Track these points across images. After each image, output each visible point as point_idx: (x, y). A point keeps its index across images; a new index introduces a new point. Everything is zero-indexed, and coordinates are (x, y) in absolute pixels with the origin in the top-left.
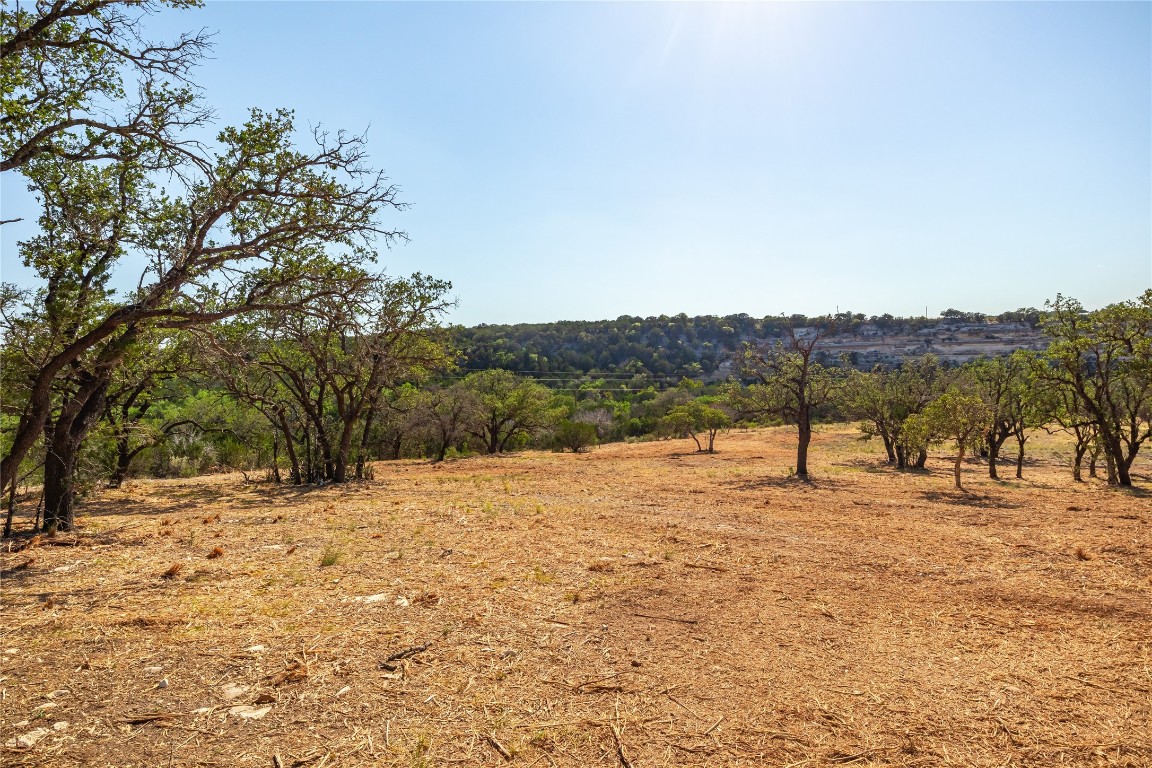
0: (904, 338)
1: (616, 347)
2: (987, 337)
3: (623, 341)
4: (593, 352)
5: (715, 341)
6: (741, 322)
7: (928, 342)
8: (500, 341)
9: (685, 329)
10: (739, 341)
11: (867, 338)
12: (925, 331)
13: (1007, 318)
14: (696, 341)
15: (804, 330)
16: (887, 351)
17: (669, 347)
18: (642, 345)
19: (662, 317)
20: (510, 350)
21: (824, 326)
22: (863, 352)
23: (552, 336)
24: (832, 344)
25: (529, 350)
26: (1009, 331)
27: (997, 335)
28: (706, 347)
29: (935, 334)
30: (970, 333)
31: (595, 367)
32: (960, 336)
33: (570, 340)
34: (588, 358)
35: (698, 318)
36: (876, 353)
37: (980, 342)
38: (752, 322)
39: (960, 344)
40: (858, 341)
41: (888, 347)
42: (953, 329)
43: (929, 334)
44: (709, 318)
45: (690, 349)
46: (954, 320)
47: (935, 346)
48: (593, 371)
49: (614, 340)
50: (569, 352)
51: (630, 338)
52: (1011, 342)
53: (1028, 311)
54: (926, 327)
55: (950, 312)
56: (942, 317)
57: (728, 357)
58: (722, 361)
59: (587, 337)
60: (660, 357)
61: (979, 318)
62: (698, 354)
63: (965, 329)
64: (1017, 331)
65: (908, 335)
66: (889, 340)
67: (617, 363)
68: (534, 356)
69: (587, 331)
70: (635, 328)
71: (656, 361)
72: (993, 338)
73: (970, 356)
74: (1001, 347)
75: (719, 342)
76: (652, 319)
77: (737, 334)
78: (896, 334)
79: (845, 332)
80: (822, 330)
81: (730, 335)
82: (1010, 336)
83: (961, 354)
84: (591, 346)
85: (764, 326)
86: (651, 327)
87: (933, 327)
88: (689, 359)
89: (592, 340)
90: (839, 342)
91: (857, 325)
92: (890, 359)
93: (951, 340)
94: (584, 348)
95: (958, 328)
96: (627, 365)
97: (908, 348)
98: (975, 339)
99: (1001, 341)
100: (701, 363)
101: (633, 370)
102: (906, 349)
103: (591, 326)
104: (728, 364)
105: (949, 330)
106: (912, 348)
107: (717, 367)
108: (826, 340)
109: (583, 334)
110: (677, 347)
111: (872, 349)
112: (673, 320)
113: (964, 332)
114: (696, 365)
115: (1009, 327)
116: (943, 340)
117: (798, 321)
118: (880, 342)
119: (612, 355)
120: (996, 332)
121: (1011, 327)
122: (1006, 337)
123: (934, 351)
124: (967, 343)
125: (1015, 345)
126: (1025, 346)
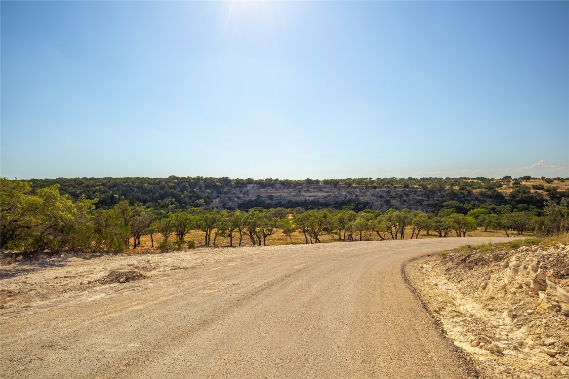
0: (291, 190)
1: (162, 192)
2: (320, 190)
3: (167, 189)
4: (151, 194)
5: (212, 189)
6: (226, 181)
7: (299, 191)
8: (97, 188)
9: (199, 183)
10: (223, 189)
11: (277, 189)
12: (299, 187)
13: (326, 182)
14: (203, 189)
15: (252, 185)
16: (285, 195)
17: (190, 192)
18: (177, 191)
19: (189, 178)
20: (104, 192)
21: (261, 184)
22: (276, 195)
23: (129, 186)
24: (263, 192)
25: (114, 193)
26: (327, 188)
28: (208, 192)
29: (302, 188)
30: (314, 188)
31: (150, 201)
32: (311, 190)
33: (139, 188)
34: (147, 197)
35: (206, 179)
36: (280, 196)
37: (317, 192)
38: (230, 181)
39: (311, 192)
40: (274, 191)
41: (285, 193)
42: (308, 186)
43: (299, 189)
44: (211, 178)
45: (199, 193)
46: (309, 181)
47: (302, 193)
48: (148, 203)
49: (162, 188)
50: (137, 194)
51: (170, 188)
52: (327, 192)
53: (333, 180)
54: (299, 185)
56: (305, 181)
57: (218, 197)
58: (214, 198)
59: (148, 186)
60: (185, 197)
61: (317, 182)
62: (204, 195)
63: (312, 186)
64: (329, 188)
65: (293, 188)
66: (286, 190)
67: (162, 200)
68: (116, 196)
69: (149, 183)
70: (174, 182)
71: (182, 199)
72: (322, 190)
74: (324, 194)
75: (214, 190)
76: (184, 178)
77: (222, 187)
78: (288, 188)
79: (268, 186)
80: (259, 185)
81: (220, 187)
82: (327, 190)
83: (311, 196)
84: (150, 190)
85: (236, 183)
86: (182, 182)
87: (301, 185)
88: (198, 198)
89: (151, 188)
90: (266, 191)
92: (286, 198)
93: (307, 191)
94: (145, 191)
95: (310, 186)
96: (167, 201)
97: (292, 194)
98: (316, 190)
99: (324, 192)
100: (204, 199)
101: (170, 203)
103: (151, 181)
104: (217, 200)
105: (307, 187)
106: (294, 194)
107: (212, 202)
108: (261, 190)
109: (146, 185)
110: (195, 192)
111: (279, 194)
112: (194, 179)
113: (312, 188)
114: (202, 201)
116: (305, 191)
117: (250, 181)
118: (282, 191)
119: (160, 196)
120: (323, 188)
121: (328, 186)
122: (326, 190)
123: (302, 195)
124: (313, 192)
125: (329, 193)
126: (332, 194)
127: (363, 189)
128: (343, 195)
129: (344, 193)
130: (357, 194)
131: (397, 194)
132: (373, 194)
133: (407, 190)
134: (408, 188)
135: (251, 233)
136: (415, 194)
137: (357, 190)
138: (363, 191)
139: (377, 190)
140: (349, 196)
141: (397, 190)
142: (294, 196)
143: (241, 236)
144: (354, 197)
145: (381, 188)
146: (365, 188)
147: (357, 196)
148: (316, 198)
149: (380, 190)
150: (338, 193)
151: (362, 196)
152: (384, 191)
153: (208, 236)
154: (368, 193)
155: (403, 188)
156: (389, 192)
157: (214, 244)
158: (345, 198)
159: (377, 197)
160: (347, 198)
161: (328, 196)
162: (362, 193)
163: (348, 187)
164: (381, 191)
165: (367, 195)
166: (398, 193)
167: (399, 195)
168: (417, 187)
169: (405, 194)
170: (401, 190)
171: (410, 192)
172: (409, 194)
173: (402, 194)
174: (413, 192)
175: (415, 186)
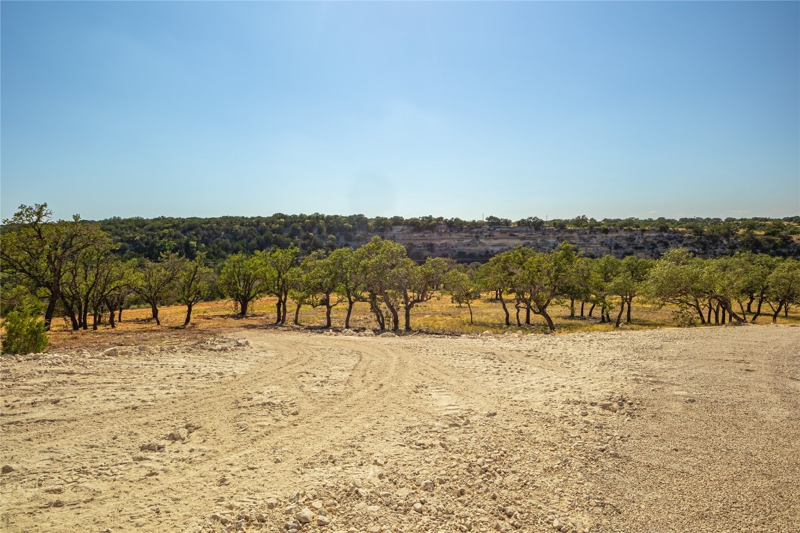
0: (463, 235)
1: (262, 237)
2: (511, 235)
3: (268, 233)
4: (245, 241)
5: (338, 234)
6: (359, 221)
7: (477, 237)
8: (166, 231)
9: (317, 225)
10: (355, 234)
11: (440, 234)
12: (476, 230)
13: (522, 223)
14: (324, 233)
15: (401, 227)
16: (453, 243)
17: (305, 239)
19: (302, 216)
20: (174, 238)
21: (416, 226)
22: (438, 243)
23: (212, 228)
24: (418, 238)
25: (191, 238)
26: (523, 232)
27: (516, 234)
28: (332, 239)
29: (481, 232)
30: (502, 232)
31: (243, 251)
32: (497, 234)
33: (227, 231)
34: (238, 244)
35: (329, 217)
36: (446, 244)
37: (506, 239)
38: (366, 221)
39: (496, 239)
40: (435, 236)
41: (453, 240)
42: (492, 229)
43: (477, 233)
44: (336, 216)
45: (318, 240)
46: (494, 223)
47: (481, 240)
49: (262, 232)
50: (223, 240)
51: (274, 231)
52: (523, 238)
53: (534, 219)
54: (477, 227)
55: (491, 218)
56: (487, 221)
59: (240, 229)
61: (507, 223)
62: (326, 243)
63: (498, 229)
64: (527, 232)
65: (466, 233)
66: (454, 236)
68: (193, 243)
69: (242, 224)
70: (280, 223)
72: (514, 235)
73: (501, 247)
74: (518, 242)
75: (341, 235)
76: (295, 216)
77: (354, 230)
78: (458, 232)
79: (427, 229)
80: (412, 228)
81: (350, 230)
82: (523, 235)
83: (496, 245)
84: (245, 236)
85: (374, 224)
86: (292, 223)
87: (480, 227)
88: (317, 246)
89: (244, 232)
90: (423, 236)
91: (434, 226)
92: (455, 248)
93: (490, 236)
94: (235, 236)
95: (495, 229)
98: (503, 235)
99: (518, 238)
102: (464, 242)
103: (245, 221)
105: (489, 230)
106: (467, 241)
108: (415, 235)
109: (237, 227)
110: (311, 239)
111: (444, 241)
112: (309, 217)
113: (497, 232)
116: (486, 236)
117: (397, 221)
118: (449, 237)
119: (258, 243)
120: (516, 232)
121: (524, 229)
122: (521, 235)
123: (480, 243)
124: (499, 238)
125: (526, 241)
126: (531, 242)
127: (586, 234)
128: (549, 243)
129: (552, 240)
130: (574, 241)
131: (645, 242)
132: (602, 242)
133: (665, 235)
134: (666, 232)
135: (373, 297)
136: (680, 242)
137: (575, 235)
138: (586, 236)
139: (609, 235)
141: (646, 234)
142: (468, 245)
143: (351, 303)
145: (617, 231)
146: (588, 232)
148: (505, 248)
149: (615, 235)
150: (541, 241)
152: (622, 237)
153: (281, 304)
154: (594, 241)
155: (658, 231)
156: (631, 239)
157: (296, 322)
159: (610, 248)
162: (584, 240)
163: (559, 231)
164: (617, 237)
165: (592, 244)
166: (648, 240)
167: (650, 244)
168: (683, 231)
169: (661, 242)
170: (654, 235)
171: (670, 239)
172: (669, 242)
173: (655, 242)
174: (675, 238)
175: (680, 229)
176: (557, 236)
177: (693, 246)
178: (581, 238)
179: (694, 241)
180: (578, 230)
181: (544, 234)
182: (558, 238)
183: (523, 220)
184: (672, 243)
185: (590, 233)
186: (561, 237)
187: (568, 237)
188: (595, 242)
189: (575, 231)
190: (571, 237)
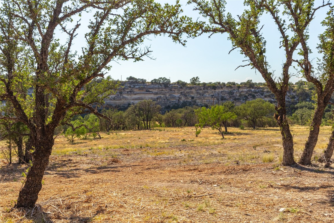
2: (147, 91)
7: (121, 93)
13: (155, 82)
26: (156, 88)
27: (150, 90)
29: (124, 89)
30: (140, 89)
32: (136, 91)
37: (143, 94)
39: (135, 94)
42: (132, 86)
47: (124, 95)
52: (156, 94)
53: (163, 79)
55: (131, 78)
56: (127, 80)
61: (144, 82)
63: (137, 87)
64: (159, 88)
72: (149, 91)
73: (139, 101)
74: (152, 96)
82: (156, 91)
83: (136, 99)
93: (131, 92)
95: (134, 86)
98: (143, 92)
99: (152, 93)
102: (110, 97)
105: (130, 87)
106: (113, 96)
113: (137, 88)
115: (155, 87)
116: (128, 92)
121: (157, 86)
122: (154, 91)
123: (124, 98)
124: (138, 94)
125: (158, 96)
126: (162, 96)
127: (201, 89)
128: (175, 97)
129: (177, 95)
130: (193, 95)
131: (240, 95)
133: (253, 90)
134: (253, 88)
136: (262, 95)
137: (193, 90)
138: (201, 92)
139: (217, 91)
140: (183, 98)
141: (241, 90)
142: (114, 99)
144: (190, 100)
145: (222, 88)
146: (202, 88)
147: (193, 98)
148: (143, 101)
150: (170, 95)
151: (199, 98)
152: (226, 92)
155: (248, 88)
156: (231, 93)
158: (179, 101)
159: (218, 99)
160: (181, 101)
161: (157, 98)
162: (200, 94)
163: (181, 88)
164: (222, 92)
165: (206, 97)
166: (242, 93)
167: (243, 96)
168: (263, 87)
169: (251, 95)
170: (245, 90)
171: (256, 93)
172: (255, 95)
173: (247, 95)
174: (259, 92)
175: (261, 86)
176: (180, 91)
177: (270, 97)
178: (198, 93)
179: (271, 94)
180: (195, 87)
181: (171, 90)
182: (181, 93)
183: (155, 80)
184: (257, 96)
185: (204, 89)
186: (184, 92)
187: (189, 92)
188: (207, 95)
189: (193, 87)
190: (191, 92)
